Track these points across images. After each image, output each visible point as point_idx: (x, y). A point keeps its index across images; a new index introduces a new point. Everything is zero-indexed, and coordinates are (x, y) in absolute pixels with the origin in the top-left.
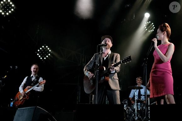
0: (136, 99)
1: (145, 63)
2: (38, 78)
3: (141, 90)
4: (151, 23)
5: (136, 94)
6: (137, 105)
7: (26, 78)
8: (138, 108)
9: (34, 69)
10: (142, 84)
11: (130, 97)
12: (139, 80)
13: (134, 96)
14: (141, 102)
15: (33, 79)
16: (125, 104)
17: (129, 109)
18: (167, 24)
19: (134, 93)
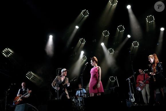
0: (79, 95)
1: (82, 76)
2: (26, 89)
3: (81, 91)
4: (85, 56)
5: (79, 93)
6: (80, 98)
7: (20, 89)
8: (80, 100)
9: (23, 84)
10: (82, 88)
11: (76, 95)
12: (80, 86)
13: (78, 94)
14: (82, 97)
15: (23, 90)
16: (74, 98)
17: (76, 101)
18: (95, 57)
19: (78, 92)
